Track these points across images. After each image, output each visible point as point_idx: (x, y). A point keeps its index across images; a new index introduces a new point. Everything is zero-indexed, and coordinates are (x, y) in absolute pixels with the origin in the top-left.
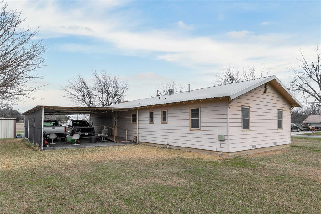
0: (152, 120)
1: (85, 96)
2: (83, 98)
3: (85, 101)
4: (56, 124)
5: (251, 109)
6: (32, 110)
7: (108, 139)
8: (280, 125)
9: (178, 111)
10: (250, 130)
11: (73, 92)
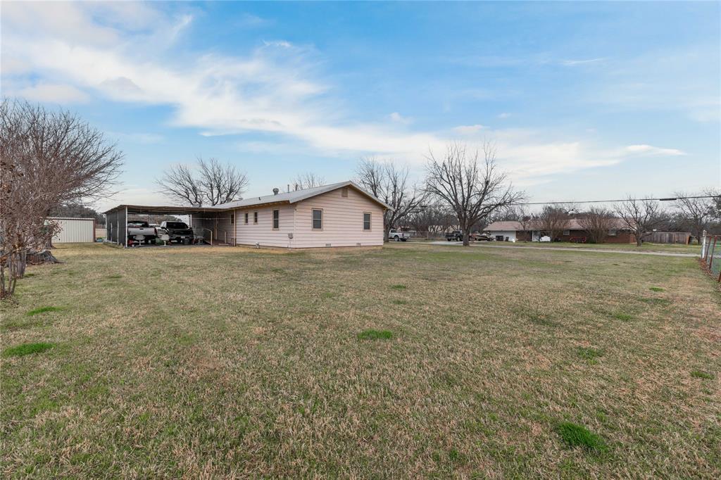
0: (247, 221)
1: (190, 192)
2: (185, 194)
3: (188, 198)
4: (146, 225)
5: (324, 212)
6: (116, 208)
7: (205, 242)
8: (367, 226)
9: (265, 213)
10: (322, 231)
11: (173, 187)
